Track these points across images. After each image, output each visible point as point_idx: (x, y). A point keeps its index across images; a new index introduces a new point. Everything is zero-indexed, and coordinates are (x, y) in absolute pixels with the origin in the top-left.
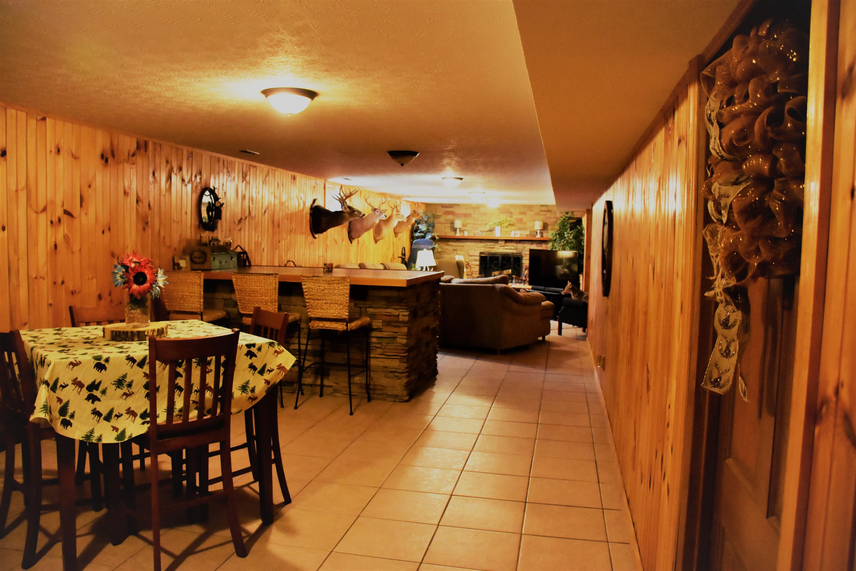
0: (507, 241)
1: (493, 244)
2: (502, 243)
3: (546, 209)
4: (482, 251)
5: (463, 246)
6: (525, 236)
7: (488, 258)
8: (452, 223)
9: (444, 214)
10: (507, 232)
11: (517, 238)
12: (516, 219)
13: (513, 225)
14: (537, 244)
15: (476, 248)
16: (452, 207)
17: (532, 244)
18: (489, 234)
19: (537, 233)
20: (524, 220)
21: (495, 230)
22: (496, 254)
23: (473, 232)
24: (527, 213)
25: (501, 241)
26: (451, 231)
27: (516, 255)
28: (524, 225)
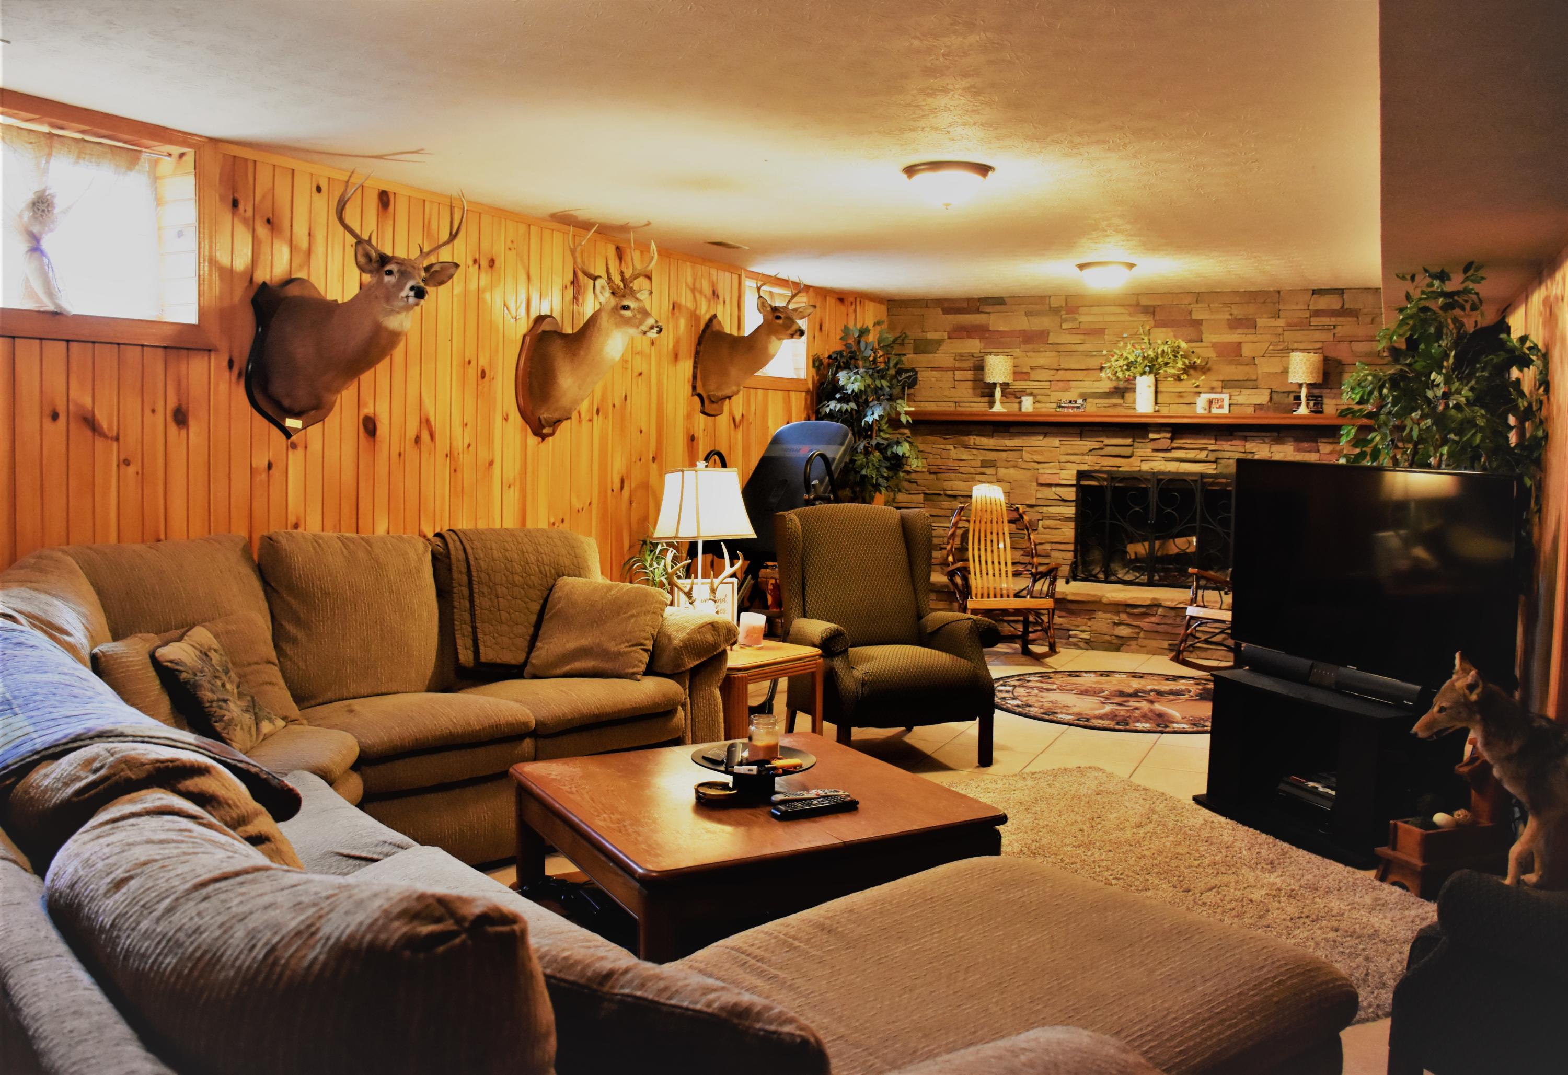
0: (1179, 430)
1: (1128, 441)
2: (1162, 438)
3: (1334, 303)
4: (1085, 467)
5: (1019, 449)
6: (1250, 410)
7: (1109, 495)
8: (979, 368)
9: (949, 338)
10: (1180, 395)
11: (1217, 417)
12: (1214, 345)
13: (1204, 369)
14: (1298, 440)
15: (1064, 458)
16: (978, 311)
17: (1279, 440)
18: (1115, 405)
19: (1298, 398)
20: (1247, 351)
21: (1133, 390)
22: (1135, 478)
23: (1055, 396)
24: (1261, 322)
25: (1158, 432)
26: (976, 395)
27: (1212, 484)
28: (1246, 368)
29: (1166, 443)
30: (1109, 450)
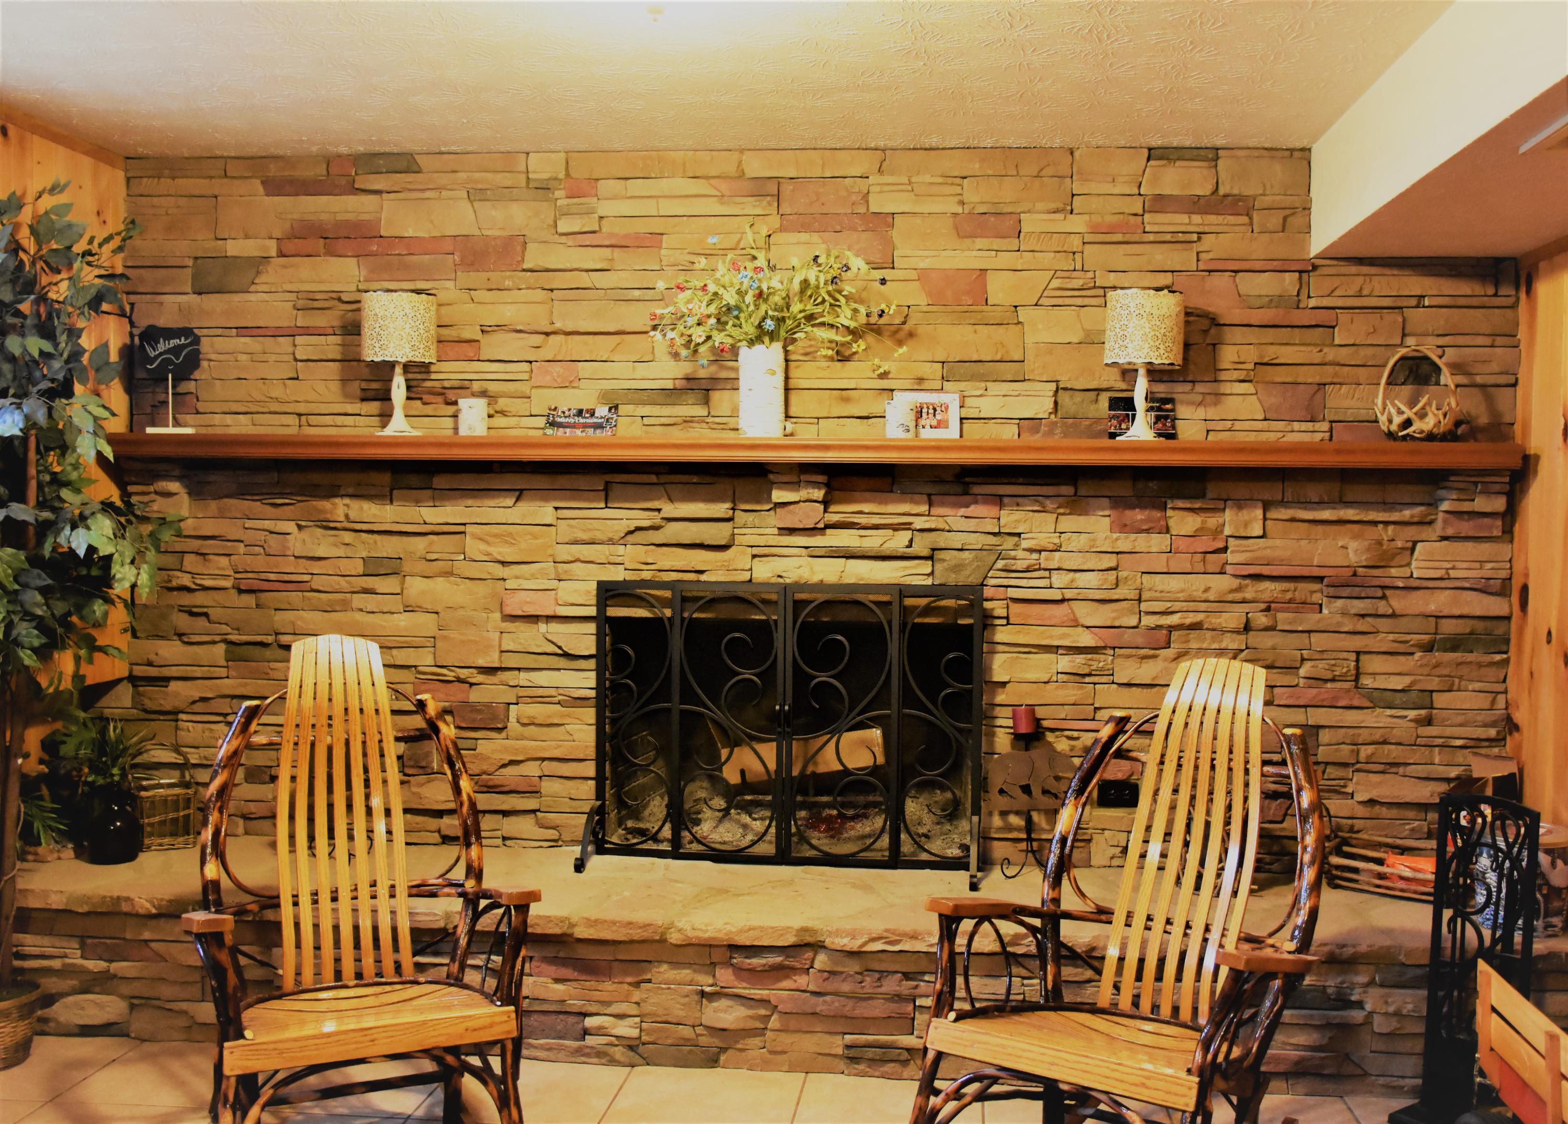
0: (843, 481)
1: (721, 509)
2: (803, 502)
3: (1196, 180)
4: (618, 575)
5: (457, 531)
6: (1009, 432)
7: (677, 643)
8: (351, 327)
10: (844, 395)
11: (938, 447)
12: (923, 276)
13: (898, 333)
14: (1118, 503)
15: (565, 552)
16: (352, 189)
17: (1076, 505)
18: (688, 421)
19: (1129, 404)
20: (999, 290)
21: (732, 384)
22: (740, 599)
23: (542, 400)
24: (1029, 223)
25: (795, 485)
26: (348, 396)
27: (927, 611)
28: (999, 333)
29: (813, 514)
30: (674, 532)
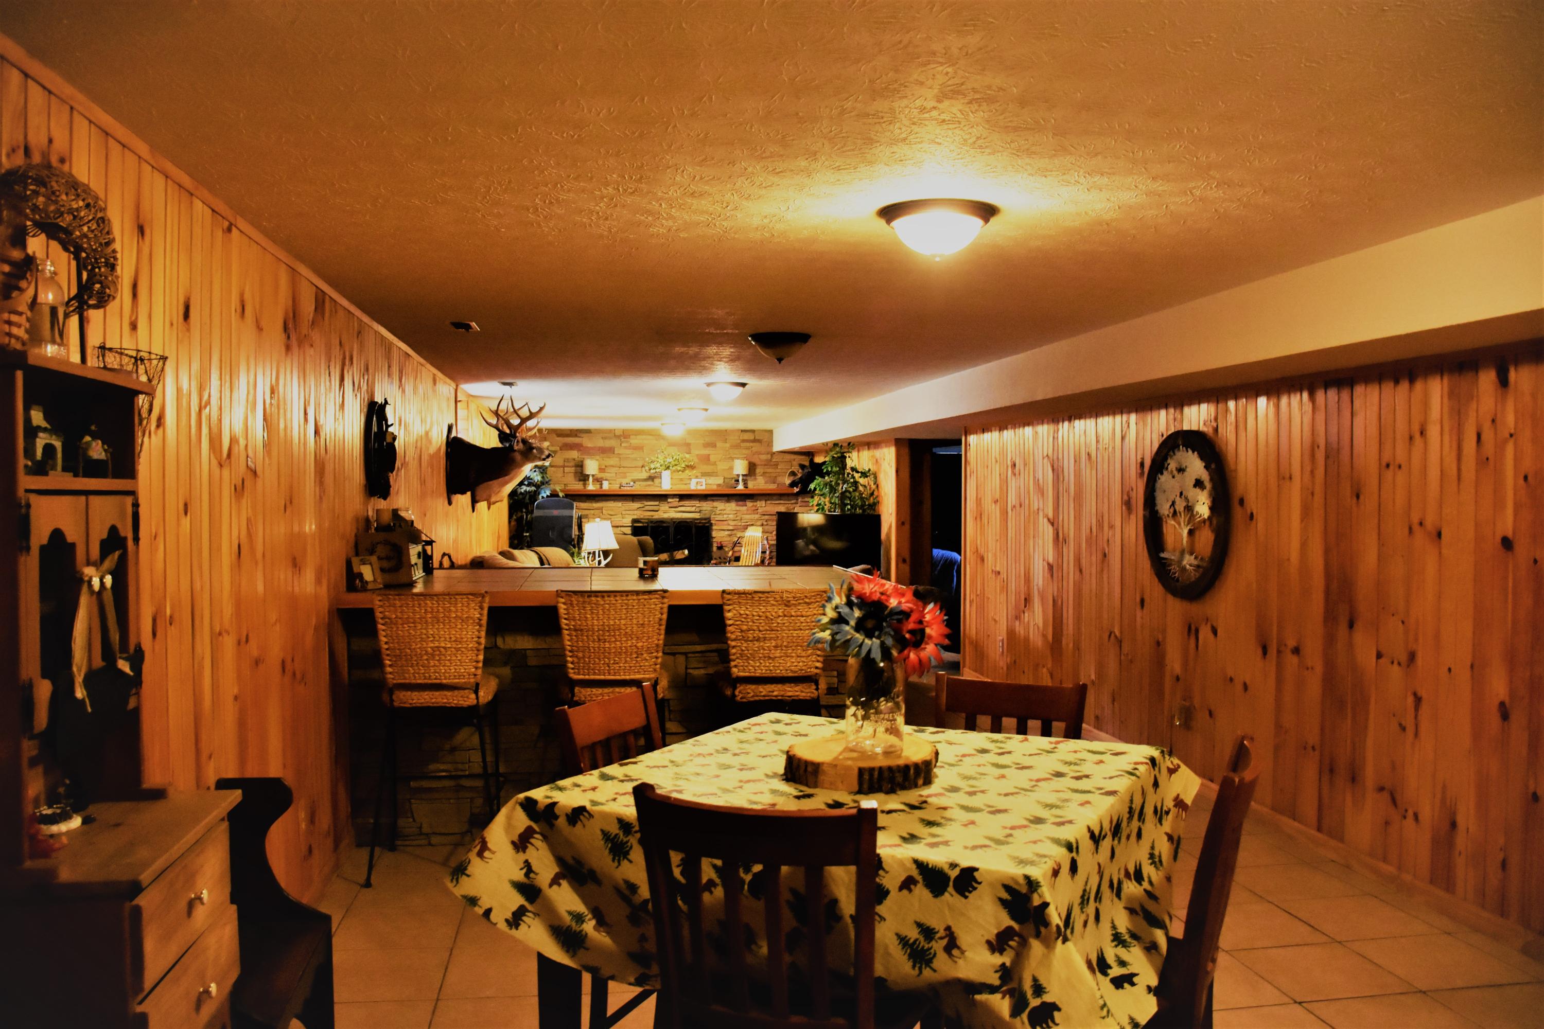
0: (683, 497)
1: (657, 503)
2: (674, 501)
3: (750, 436)
4: (635, 517)
5: (601, 509)
6: (715, 487)
7: (649, 529)
8: (580, 466)
9: (561, 450)
10: (681, 480)
11: (700, 490)
12: (697, 455)
13: (692, 467)
14: (737, 501)
15: (624, 513)
16: (576, 436)
17: (728, 501)
18: (649, 485)
19: (738, 481)
20: (712, 458)
21: (660, 478)
22: (661, 521)
23: (619, 481)
24: (718, 445)
25: (673, 498)
26: (576, 481)
27: (700, 523)
28: (712, 467)
29: (676, 504)
30: (647, 508)
